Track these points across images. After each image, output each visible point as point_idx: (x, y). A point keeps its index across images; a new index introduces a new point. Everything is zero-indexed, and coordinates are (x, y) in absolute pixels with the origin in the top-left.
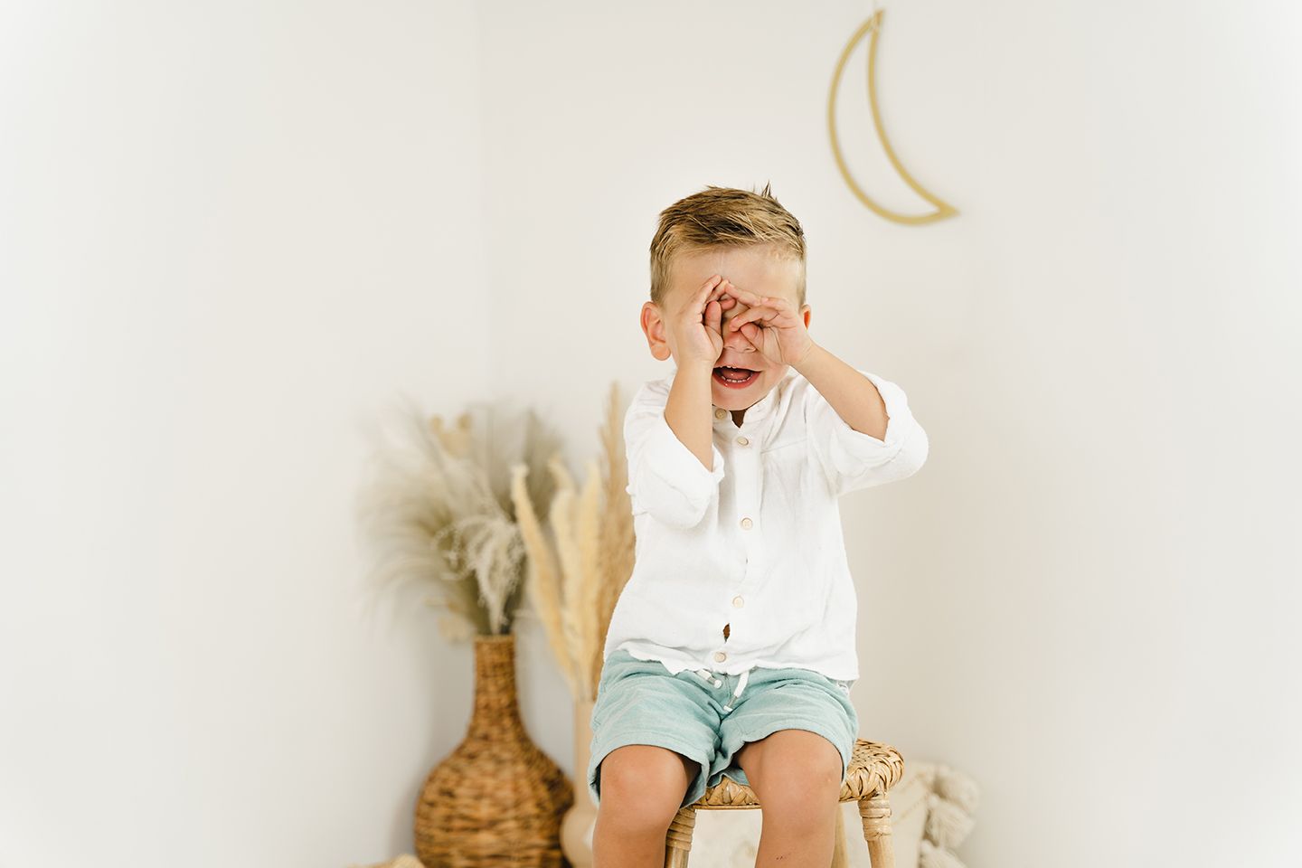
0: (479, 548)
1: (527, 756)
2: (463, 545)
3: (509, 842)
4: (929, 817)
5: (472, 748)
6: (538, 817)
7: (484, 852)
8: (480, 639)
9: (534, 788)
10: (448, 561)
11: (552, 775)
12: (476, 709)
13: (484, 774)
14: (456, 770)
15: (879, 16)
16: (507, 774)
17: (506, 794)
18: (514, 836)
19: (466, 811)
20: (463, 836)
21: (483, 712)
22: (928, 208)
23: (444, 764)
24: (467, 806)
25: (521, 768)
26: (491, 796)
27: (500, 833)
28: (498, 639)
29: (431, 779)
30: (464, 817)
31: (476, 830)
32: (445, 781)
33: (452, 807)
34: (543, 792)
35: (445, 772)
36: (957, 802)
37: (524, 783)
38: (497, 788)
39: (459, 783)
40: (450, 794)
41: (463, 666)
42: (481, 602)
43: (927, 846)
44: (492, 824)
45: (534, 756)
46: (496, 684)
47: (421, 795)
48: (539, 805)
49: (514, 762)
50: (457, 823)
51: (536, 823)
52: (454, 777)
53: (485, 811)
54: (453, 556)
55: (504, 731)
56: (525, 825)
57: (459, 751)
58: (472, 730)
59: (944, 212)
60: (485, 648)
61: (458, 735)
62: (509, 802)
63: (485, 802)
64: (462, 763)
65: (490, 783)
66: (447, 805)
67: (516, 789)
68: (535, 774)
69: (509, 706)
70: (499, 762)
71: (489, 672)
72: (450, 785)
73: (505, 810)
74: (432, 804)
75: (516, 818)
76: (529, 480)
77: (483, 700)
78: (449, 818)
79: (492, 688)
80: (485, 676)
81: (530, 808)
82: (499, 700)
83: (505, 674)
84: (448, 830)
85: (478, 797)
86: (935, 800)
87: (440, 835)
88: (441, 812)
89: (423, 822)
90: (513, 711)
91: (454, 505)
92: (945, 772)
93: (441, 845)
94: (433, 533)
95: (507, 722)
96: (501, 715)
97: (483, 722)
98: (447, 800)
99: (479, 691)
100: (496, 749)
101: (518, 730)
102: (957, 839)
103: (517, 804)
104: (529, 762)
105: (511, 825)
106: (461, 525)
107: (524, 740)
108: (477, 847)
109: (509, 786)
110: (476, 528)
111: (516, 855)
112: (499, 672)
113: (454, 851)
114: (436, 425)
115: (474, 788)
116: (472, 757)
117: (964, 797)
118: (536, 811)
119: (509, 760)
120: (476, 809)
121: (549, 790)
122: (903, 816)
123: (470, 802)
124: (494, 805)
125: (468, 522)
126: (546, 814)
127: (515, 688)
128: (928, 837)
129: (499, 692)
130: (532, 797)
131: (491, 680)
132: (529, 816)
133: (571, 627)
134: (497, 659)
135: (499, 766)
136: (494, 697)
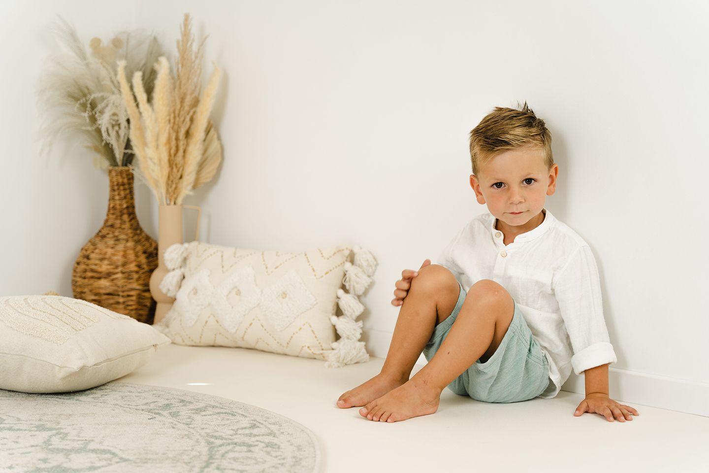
0: (102, 111)
1: (136, 238)
2: (93, 108)
3: (116, 285)
4: (344, 275)
5: (104, 232)
6: (137, 272)
7: (102, 291)
8: (111, 168)
9: (137, 256)
10: (84, 118)
11: (151, 249)
12: (109, 210)
13: (107, 247)
14: (94, 244)
16: (121, 247)
17: (119, 258)
18: (121, 283)
19: (94, 267)
20: (91, 281)
21: (112, 212)
23: (89, 241)
24: (96, 265)
25: (130, 244)
26: (109, 259)
27: (112, 280)
28: (121, 168)
29: (83, 250)
30: (92, 271)
31: (99, 278)
32: (88, 250)
33: (87, 265)
34: (143, 259)
35: (90, 245)
36: (360, 266)
37: (131, 256)
38: (114, 255)
39: (92, 252)
40: (88, 257)
41: (104, 184)
43: (341, 292)
44: (108, 275)
45: (142, 239)
46: (119, 195)
48: (139, 266)
49: (127, 241)
50: (89, 274)
51: (135, 276)
52: (92, 248)
53: (105, 267)
54: (87, 114)
55: (123, 222)
56: (128, 277)
57: (98, 234)
58: (106, 222)
60: (114, 173)
62: (120, 263)
63: (106, 262)
64: (97, 240)
65: (110, 251)
66: (84, 263)
67: (124, 256)
68: (139, 248)
69: (127, 208)
70: (117, 240)
71: (116, 188)
72: (89, 252)
73: (117, 267)
74: (78, 263)
75: (123, 273)
77: (112, 205)
78: (85, 271)
79: (117, 197)
80: (113, 190)
81: (132, 267)
82: (121, 205)
83: (125, 189)
84: (85, 278)
85: (102, 260)
86: (348, 265)
87: (80, 281)
88: (82, 267)
89: (75, 274)
90: (131, 211)
91: (91, 85)
92: (356, 249)
93: (80, 286)
94: (76, 100)
95: (125, 217)
96: (122, 215)
97: (112, 217)
98: (85, 260)
99: (112, 199)
100: (117, 233)
101: (133, 222)
102: (360, 290)
103: (124, 265)
104: (137, 242)
105: (119, 276)
106: (93, 96)
107: (137, 228)
108: (100, 288)
109: (121, 253)
110: (103, 99)
111: (121, 294)
112: (122, 188)
113: (86, 290)
114: (96, 43)
115: (101, 254)
116: (103, 237)
117: (365, 264)
118: (136, 269)
119: (123, 239)
120: (101, 266)
121: (147, 258)
122: (327, 273)
123: (97, 262)
124: (110, 265)
125: (96, 95)
126: (142, 271)
127: (132, 198)
128: (343, 287)
129: (121, 199)
130: (135, 261)
131: (116, 193)
132: (131, 272)
133: (151, 159)
134: (120, 180)
135: (117, 242)
136: (118, 203)
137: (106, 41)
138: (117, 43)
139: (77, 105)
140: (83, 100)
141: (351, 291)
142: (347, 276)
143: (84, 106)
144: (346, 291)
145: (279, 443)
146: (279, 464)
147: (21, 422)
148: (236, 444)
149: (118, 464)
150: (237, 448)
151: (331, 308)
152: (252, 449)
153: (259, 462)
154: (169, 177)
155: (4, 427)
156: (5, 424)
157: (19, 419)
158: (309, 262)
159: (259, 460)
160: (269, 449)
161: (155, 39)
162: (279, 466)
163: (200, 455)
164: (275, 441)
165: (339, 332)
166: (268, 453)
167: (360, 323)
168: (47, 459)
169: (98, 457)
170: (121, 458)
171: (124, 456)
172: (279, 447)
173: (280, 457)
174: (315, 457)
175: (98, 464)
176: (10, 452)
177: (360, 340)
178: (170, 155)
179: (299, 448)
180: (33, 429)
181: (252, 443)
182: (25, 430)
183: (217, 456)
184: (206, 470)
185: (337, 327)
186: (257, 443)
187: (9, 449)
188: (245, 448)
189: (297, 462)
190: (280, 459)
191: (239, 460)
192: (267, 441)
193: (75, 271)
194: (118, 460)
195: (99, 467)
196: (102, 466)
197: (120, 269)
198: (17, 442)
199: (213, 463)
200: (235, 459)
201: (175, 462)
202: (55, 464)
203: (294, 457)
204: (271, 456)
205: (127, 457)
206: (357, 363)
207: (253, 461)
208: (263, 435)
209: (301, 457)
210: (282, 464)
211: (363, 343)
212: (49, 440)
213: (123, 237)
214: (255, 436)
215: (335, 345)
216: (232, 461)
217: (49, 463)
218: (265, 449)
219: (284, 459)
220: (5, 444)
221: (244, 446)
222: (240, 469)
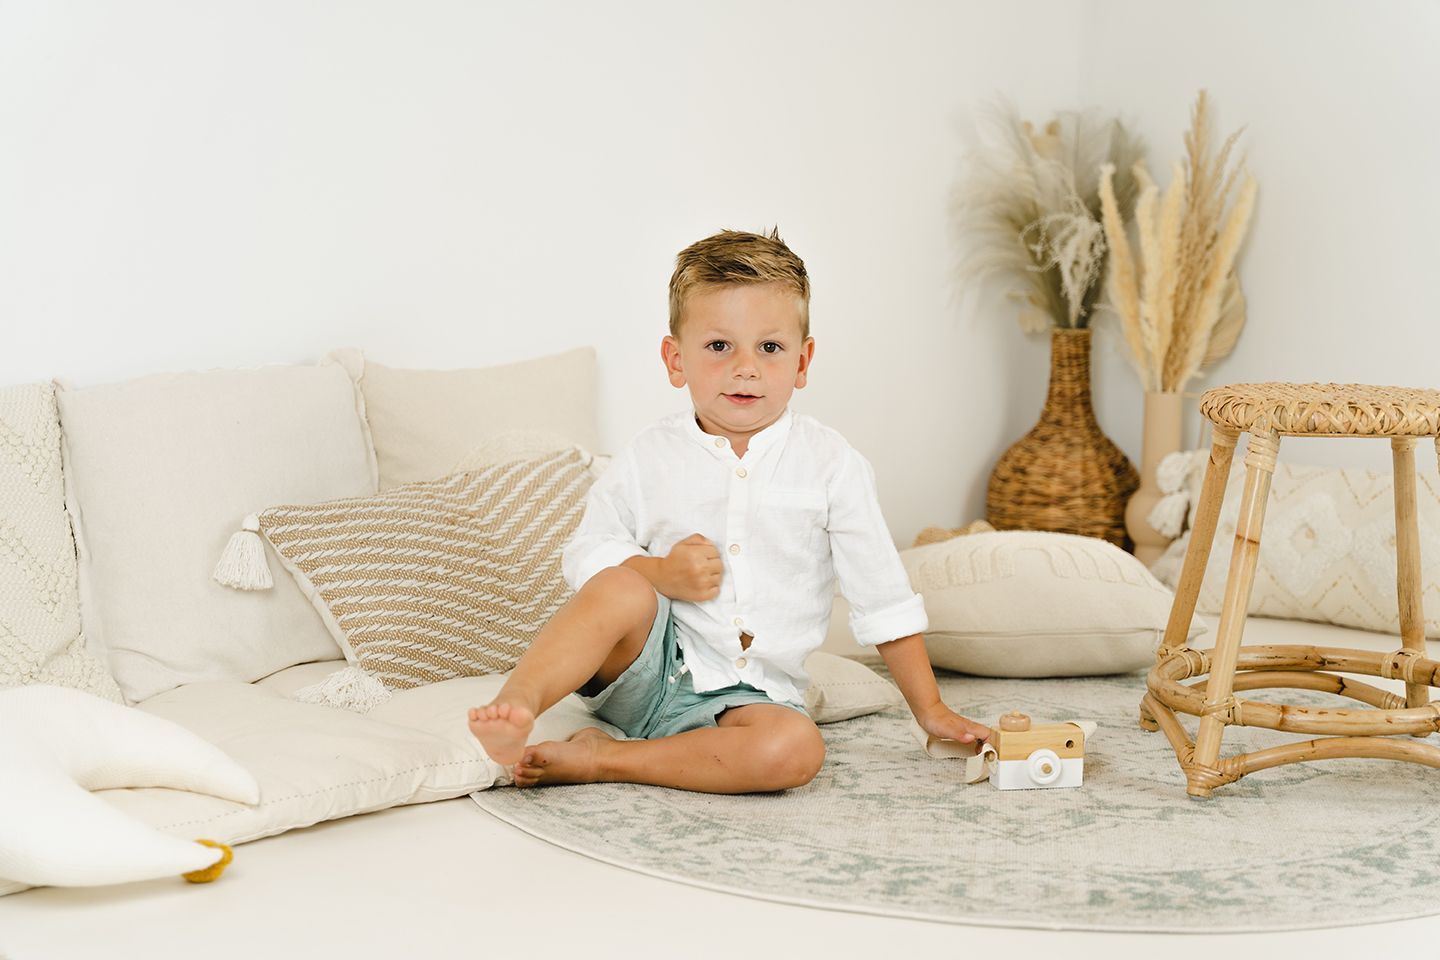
0: (1064, 243)
1: (1095, 443)
2: (1048, 239)
3: (1074, 517)
5: (1045, 431)
6: (1104, 497)
8: (1058, 330)
9: (1102, 471)
10: (1033, 254)
11: (1118, 461)
12: (1050, 397)
13: (1056, 455)
14: (1029, 450)
16: (1077, 455)
17: (1076, 474)
18: (1081, 513)
19: (1037, 488)
20: (1033, 509)
21: (1056, 399)
23: (1017, 445)
24: (1039, 483)
25: (1090, 452)
26: (1061, 475)
27: (1068, 509)
28: (1075, 331)
29: (1005, 459)
30: (1034, 492)
31: (1046, 505)
32: (1018, 460)
33: (1025, 483)
34: (1110, 475)
35: (1020, 451)
37: (1092, 466)
38: (1067, 468)
39: (1031, 463)
40: (1023, 471)
42: (1063, 294)
44: (1061, 500)
45: (1103, 445)
46: (1070, 373)
47: (995, 472)
48: (1106, 486)
49: (1084, 446)
50: (1029, 498)
51: (1102, 503)
52: (1028, 456)
53: (1055, 488)
54: (1038, 248)
55: (1076, 417)
56: (1092, 504)
57: (1033, 434)
58: (1045, 416)
60: (1063, 339)
61: (1032, 419)
62: (1078, 482)
63: (1056, 480)
64: (1035, 444)
65: (1061, 463)
66: (1018, 481)
67: (1084, 471)
68: (1103, 459)
69: (1082, 394)
70: (1070, 445)
71: (1066, 362)
72: (1023, 463)
73: (1074, 488)
74: (1005, 480)
75: (1084, 497)
76: (1114, 178)
77: (1057, 389)
78: (1021, 493)
79: (1067, 378)
80: (1060, 366)
81: (1097, 488)
82: (1072, 389)
83: (1079, 365)
84: (1020, 504)
85: (1049, 476)
88: (1013, 487)
89: (994, 496)
90: (1086, 400)
93: (1011, 517)
94: (1020, 229)
95: (1079, 409)
96: (1074, 404)
97: (1057, 409)
98: (1019, 476)
99: (1056, 379)
100: (1067, 434)
101: (1089, 417)
103: (1085, 484)
104: (1098, 448)
105: (1079, 502)
106: (1047, 221)
107: (1093, 427)
108: (1047, 521)
109: (1079, 467)
111: (1081, 530)
112: (1075, 363)
115: (1045, 467)
116: (1044, 440)
118: (1102, 491)
119: (1079, 444)
120: (1047, 486)
121: (1115, 474)
123: (1041, 479)
124: (1064, 483)
125: (1054, 218)
126: (1112, 495)
127: (1088, 379)
129: (1073, 381)
130: (1100, 478)
131: (1066, 370)
132: (1096, 496)
133: (1147, 320)
134: (1073, 350)
135: (1070, 449)
136: (1068, 385)
137: (1039, 129)
154: (1170, 350)
178: (1175, 314)
197: (1079, 492)
213: (1077, 440)
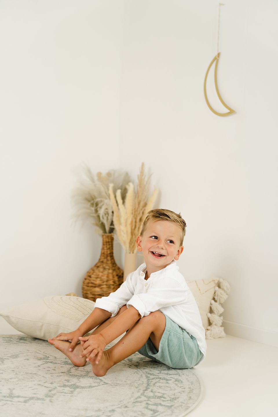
0: (101, 207)
1: (113, 268)
2: (97, 206)
3: (103, 291)
4: (215, 293)
5: (98, 265)
6: (113, 285)
7: (96, 293)
8: (103, 234)
9: (113, 277)
11: (120, 274)
12: (101, 254)
13: (100, 272)
14: (93, 270)
15: (219, 54)
16: (106, 272)
17: (105, 278)
18: (105, 290)
19: (93, 281)
20: (91, 288)
21: (103, 255)
22: (227, 111)
23: (91, 269)
24: (94, 280)
25: (111, 271)
26: (100, 278)
27: (101, 288)
28: (108, 234)
29: (88, 272)
30: (92, 283)
31: (95, 287)
32: (90, 273)
33: (90, 280)
34: (116, 279)
35: (91, 271)
36: (223, 289)
37: (111, 277)
38: (103, 276)
39: (92, 274)
40: (90, 276)
41: (100, 241)
43: (213, 302)
44: (99, 286)
45: (116, 268)
47: (85, 276)
48: (114, 282)
49: (109, 269)
50: (90, 285)
51: (112, 287)
52: (93, 272)
53: (98, 282)
54: (93, 209)
55: (108, 260)
56: (109, 287)
57: (96, 265)
58: (100, 260)
59: (232, 112)
60: (104, 237)
62: (105, 280)
63: (99, 279)
64: (95, 268)
65: (101, 274)
66: (88, 279)
67: (108, 277)
68: (115, 273)
69: (110, 253)
70: (105, 269)
71: (105, 244)
73: (104, 282)
74: (86, 279)
75: (106, 285)
77: (103, 252)
78: (88, 283)
79: (105, 248)
80: (104, 245)
81: (111, 282)
82: (107, 252)
83: (109, 245)
84: (88, 286)
85: (97, 278)
86: (217, 288)
87: (86, 288)
88: (87, 281)
90: (111, 255)
91: (96, 194)
92: (221, 280)
93: (86, 290)
94: (89, 201)
95: (109, 258)
96: (107, 256)
97: (103, 258)
98: (89, 278)
99: (103, 249)
100: (104, 265)
101: (112, 260)
102: (223, 301)
103: (107, 281)
104: (114, 270)
105: (105, 286)
106: (96, 201)
107: (114, 263)
108: (95, 292)
109: (106, 276)
110: (101, 201)
111: (105, 295)
112: (108, 244)
113: (88, 292)
114: (99, 174)
115: (96, 275)
116: (98, 267)
117: (225, 288)
118: (113, 283)
119: (107, 269)
120: (96, 281)
121: (118, 278)
122: (206, 291)
123: (94, 279)
124: (101, 280)
125: (98, 199)
126: (115, 285)
127: (112, 249)
128: (214, 299)
129: (107, 249)
130: (112, 279)
131: (105, 246)
132: (111, 285)
133: (123, 231)
134: (107, 240)
135: (104, 270)
136: (106, 251)
137: (104, 174)
138: (109, 174)
139: (89, 204)
140: (92, 202)
141: (218, 301)
142: (216, 293)
143: (92, 205)
144: (216, 301)
145: (181, 380)
146: (182, 391)
147: (56, 359)
148: (160, 378)
149: (103, 386)
150: (161, 381)
151: (208, 309)
152: (169, 382)
153: (172, 389)
154: (131, 240)
155: (49, 362)
156: (49, 360)
157: (55, 358)
158: (197, 285)
159: (172, 388)
160: (177, 382)
161: (127, 174)
162: (182, 392)
163: (143, 383)
164: (180, 378)
165: (211, 321)
166: (176, 385)
167: (222, 318)
168: (69, 380)
169: (93, 381)
170: (104, 383)
171: (106, 381)
172: (182, 382)
173: (182, 388)
174: (200, 389)
175: (93, 385)
176: (52, 375)
177: (221, 326)
178: (132, 230)
179: (192, 383)
180: (62, 363)
181: (168, 379)
182: (59, 364)
183: (151, 385)
184: (146, 392)
185: (210, 319)
186: (171, 379)
187: (51, 374)
188: (165, 381)
189: (191, 390)
190: (182, 389)
191: (162, 388)
192: (176, 378)
193: (84, 283)
194: (103, 383)
195: (94, 387)
196: (95, 386)
197: (105, 283)
198: (55, 370)
199: (150, 388)
200: (160, 387)
201: (131, 386)
202: (73, 383)
203: (190, 388)
204: (178, 386)
205: (108, 382)
206: (220, 337)
207: (169, 389)
208: (174, 374)
209: (193, 388)
210: (184, 391)
211: (223, 328)
212: (70, 370)
213: (107, 267)
214: (170, 374)
215: (209, 328)
216: (159, 388)
217: (70, 382)
218: (175, 382)
219: (184, 388)
220: (49, 370)
221: (165, 380)
222: (163, 393)
